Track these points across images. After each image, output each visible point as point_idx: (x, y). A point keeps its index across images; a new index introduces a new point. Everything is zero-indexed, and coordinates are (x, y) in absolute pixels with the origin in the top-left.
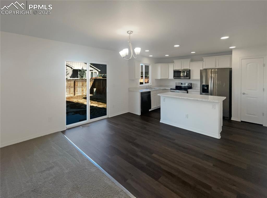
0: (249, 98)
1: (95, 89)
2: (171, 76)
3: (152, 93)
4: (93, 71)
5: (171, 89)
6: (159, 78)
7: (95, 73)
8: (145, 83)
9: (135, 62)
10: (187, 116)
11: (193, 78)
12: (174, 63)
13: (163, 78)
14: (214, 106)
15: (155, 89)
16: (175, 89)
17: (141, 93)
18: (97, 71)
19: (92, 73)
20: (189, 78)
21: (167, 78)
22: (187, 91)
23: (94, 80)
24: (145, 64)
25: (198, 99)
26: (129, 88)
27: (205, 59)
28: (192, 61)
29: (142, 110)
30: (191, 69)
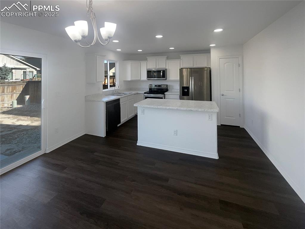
0: (227, 100)
1: (27, 97)
2: (144, 77)
3: (121, 101)
4: (26, 69)
5: (145, 93)
6: (129, 79)
7: (31, 73)
8: (111, 86)
9: (97, 56)
10: (176, 133)
11: (170, 79)
12: (147, 60)
13: (133, 79)
14: (211, 117)
15: (125, 94)
16: (149, 92)
17: (106, 102)
18: (34, 70)
19: (25, 72)
20: (165, 79)
21: (139, 79)
22: (165, 94)
23: (26, 84)
24: (109, 60)
25: (192, 109)
26: (85, 96)
27: (182, 57)
28: (168, 58)
29: (107, 128)
30: (167, 68)
